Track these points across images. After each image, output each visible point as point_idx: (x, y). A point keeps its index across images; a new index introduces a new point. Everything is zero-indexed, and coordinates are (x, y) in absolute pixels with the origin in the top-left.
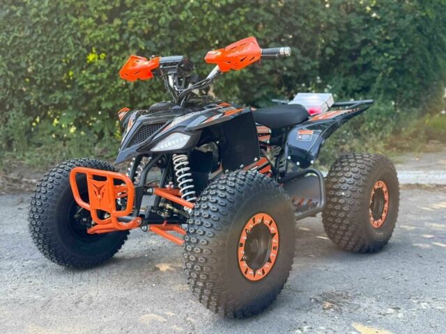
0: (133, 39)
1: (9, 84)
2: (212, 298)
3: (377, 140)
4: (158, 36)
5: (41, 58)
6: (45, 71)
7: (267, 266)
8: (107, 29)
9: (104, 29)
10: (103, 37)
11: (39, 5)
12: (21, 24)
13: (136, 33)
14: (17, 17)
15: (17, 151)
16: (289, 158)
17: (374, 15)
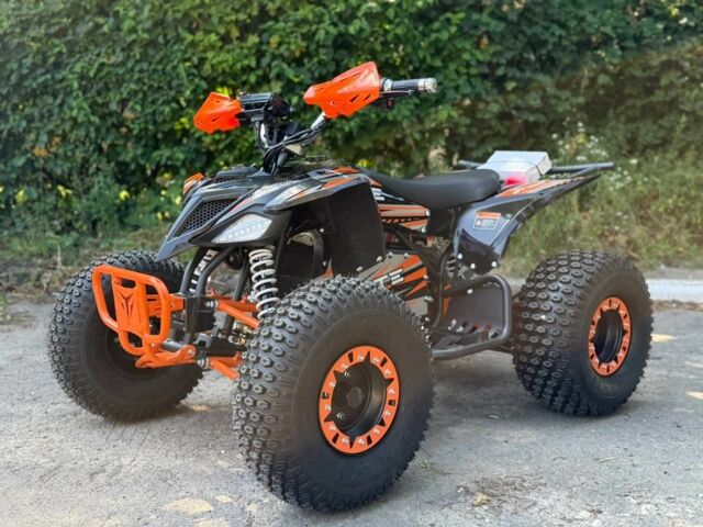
0: (276, 66)
1: (93, 135)
2: (273, 478)
3: (680, 229)
4: (315, 60)
5: (140, 95)
6: (145, 116)
7: (377, 432)
8: (238, 51)
9: (233, 50)
10: (230, 63)
11: (137, 15)
12: (111, 43)
13: (282, 56)
14: (104, 34)
15: (103, 237)
16: (460, 256)
17: (684, 21)
